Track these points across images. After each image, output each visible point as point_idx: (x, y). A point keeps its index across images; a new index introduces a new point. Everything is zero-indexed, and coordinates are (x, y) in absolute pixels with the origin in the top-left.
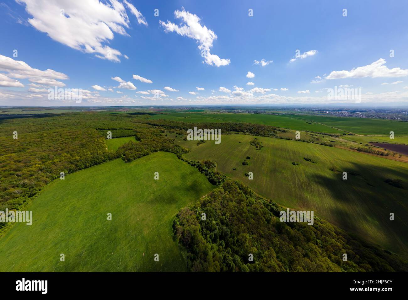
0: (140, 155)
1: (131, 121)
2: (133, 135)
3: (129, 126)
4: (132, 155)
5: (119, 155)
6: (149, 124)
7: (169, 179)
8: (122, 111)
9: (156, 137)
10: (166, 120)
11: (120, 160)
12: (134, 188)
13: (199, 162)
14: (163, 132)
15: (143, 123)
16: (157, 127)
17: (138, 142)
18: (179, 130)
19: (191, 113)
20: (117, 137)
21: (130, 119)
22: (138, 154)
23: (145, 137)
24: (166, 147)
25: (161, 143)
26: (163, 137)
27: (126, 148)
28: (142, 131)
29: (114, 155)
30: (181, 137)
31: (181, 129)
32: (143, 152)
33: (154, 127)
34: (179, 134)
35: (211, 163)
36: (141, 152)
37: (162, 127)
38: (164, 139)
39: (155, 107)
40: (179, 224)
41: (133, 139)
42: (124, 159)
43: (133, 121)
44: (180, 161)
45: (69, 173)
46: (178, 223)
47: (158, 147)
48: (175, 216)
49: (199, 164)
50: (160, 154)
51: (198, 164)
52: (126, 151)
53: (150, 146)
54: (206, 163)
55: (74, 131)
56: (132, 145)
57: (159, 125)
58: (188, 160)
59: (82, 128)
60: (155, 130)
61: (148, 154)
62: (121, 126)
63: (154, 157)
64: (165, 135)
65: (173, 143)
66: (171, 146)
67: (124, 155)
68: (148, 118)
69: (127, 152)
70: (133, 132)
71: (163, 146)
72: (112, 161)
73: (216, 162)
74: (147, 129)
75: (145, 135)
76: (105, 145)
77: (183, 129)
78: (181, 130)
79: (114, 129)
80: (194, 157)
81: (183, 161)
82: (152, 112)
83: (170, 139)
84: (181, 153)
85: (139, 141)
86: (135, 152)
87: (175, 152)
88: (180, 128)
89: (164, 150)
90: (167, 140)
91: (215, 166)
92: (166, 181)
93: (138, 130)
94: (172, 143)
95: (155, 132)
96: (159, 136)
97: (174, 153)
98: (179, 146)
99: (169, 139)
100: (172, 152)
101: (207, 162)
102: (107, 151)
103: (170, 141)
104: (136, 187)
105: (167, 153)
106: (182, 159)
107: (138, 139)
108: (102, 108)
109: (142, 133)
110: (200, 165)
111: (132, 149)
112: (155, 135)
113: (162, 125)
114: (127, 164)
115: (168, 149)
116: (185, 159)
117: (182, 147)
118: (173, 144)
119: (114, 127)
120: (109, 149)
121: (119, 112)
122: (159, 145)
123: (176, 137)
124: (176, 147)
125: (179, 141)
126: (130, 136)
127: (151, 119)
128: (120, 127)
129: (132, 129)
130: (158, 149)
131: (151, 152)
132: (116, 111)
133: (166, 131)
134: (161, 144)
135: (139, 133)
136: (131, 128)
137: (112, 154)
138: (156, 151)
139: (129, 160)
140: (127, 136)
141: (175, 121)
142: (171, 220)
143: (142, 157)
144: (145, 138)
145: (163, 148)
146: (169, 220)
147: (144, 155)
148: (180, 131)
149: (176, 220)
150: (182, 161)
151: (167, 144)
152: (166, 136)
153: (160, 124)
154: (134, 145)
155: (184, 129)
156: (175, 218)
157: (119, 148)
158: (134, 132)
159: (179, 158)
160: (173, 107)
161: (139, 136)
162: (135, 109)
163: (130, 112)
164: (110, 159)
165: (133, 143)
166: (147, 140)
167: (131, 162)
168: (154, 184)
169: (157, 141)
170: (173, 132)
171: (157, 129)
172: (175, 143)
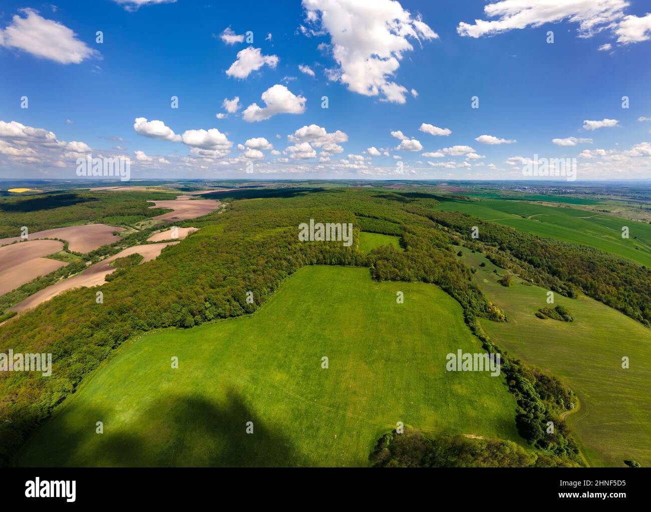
0: (397, 275)
1: (403, 207)
2: (397, 235)
3: (396, 216)
4: (385, 271)
5: (368, 261)
6: (431, 218)
7: (422, 353)
8: (393, 189)
9: (436, 251)
10: (469, 216)
11: (365, 271)
12: (367, 329)
13: (517, 363)
14: (457, 244)
15: (420, 215)
16: (446, 228)
17: (401, 250)
18: (496, 249)
19: (545, 204)
20: (375, 232)
21: (401, 204)
22: (394, 272)
23: (417, 244)
24: (450, 281)
25: (442, 266)
26: (451, 256)
27: (382, 254)
28: (414, 231)
29: (362, 259)
30: (495, 272)
31: (501, 249)
32: (402, 273)
33: (440, 226)
34: (494, 262)
35: (561, 392)
36: (400, 270)
37: (458, 231)
38: (451, 260)
39: (451, 183)
40: (390, 445)
41: (394, 241)
42: (372, 273)
43: (405, 208)
44: (466, 329)
45: (316, 264)
46: (388, 443)
47: (433, 273)
48: (391, 429)
49: (517, 367)
50: (432, 290)
51: (512, 367)
52: (379, 259)
53: (418, 265)
54: (541, 378)
55: (334, 212)
56: (391, 253)
57: (451, 225)
58: (488, 338)
59: (343, 210)
60: (439, 234)
61: (409, 281)
62: (385, 214)
63: (418, 292)
64: (457, 253)
65: (470, 279)
66: (461, 284)
67: (375, 266)
68: (432, 207)
69: (380, 262)
70: (399, 229)
71: (445, 277)
72: (358, 269)
73: (579, 398)
74: (424, 229)
75: (418, 240)
76: (358, 239)
77: (508, 252)
78: (500, 252)
79: (374, 217)
80: (511, 341)
81: (474, 334)
82: (442, 193)
83: (465, 264)
84: (477, 311)
85: (404, 249)
86: (391, 268)
87: (465, 303)
88: (500, 244)
89: (443, 286)
90: (458, 266)
91: (568, 408)
92: (415, 353)
93: (408, 227)
94: (467, 277)
95: (437, 239)
96: (444, 250)
97: (460, 302)
98: (479, 293)
99: (463, 266)
100: (457, 299)
101: (549, 381)
102: (357, 250)
103: (463, 271)
104: (369, 330)
105: (445, 294)
106: (472, 329)
107: (403, 244)
108: (370, 183)
109: (414, 234)
110: (519, 371)
111: (388, 260)
112: (438, 246)
113: (458, 227)
114: (374, 282)
115: (451, 287)
116: (482, 332)
117: (486, 297)
118: (468, 282)
119: (376, 215)
120: (360, 248)
121: (389, 190)
122: (437, 271)
123: (483, 265)
124: (470, 292)
125: (485, 281)
126: (393, 235)
127: (438, 209)
128: (383, 215)
129: (399, 223)
130: (432, 279)
131: (416, 279)
132: (384, 188)
133: (462, 242)
134: (441, 270)
135: (409, 233)
136: (398, 221)
137: (361, 257)
138: (425, 281)
139: (377, 278)
140: (389, 234)
141: (492, 221)
142: (383, 428)
143: (398, 280)
144: (415, 246)
145: (443, 280)
146: (381, 427)
147: (403, 279)
148: (497, 252)
149: (388, 437)
150: (470, 332)
151: (454, 275)
152: (459, 254)
153: (453, 224)
154: (393, 254)
155: (511, 249)
156: (390, 432)
157: (372, 251)
158: (401, 228)
159: (467, 321)
160: (494, 184)
161: (406, 239)
162: (413, 185)
163: (404, 192)
164: (356, 265)
165: (394, 249)
166: (418, 250)
167: (380, 282)
168: (394, 343)
169: (437, 259)
170: (479, 250)
171: (444, 233)
172: (473, 279)
